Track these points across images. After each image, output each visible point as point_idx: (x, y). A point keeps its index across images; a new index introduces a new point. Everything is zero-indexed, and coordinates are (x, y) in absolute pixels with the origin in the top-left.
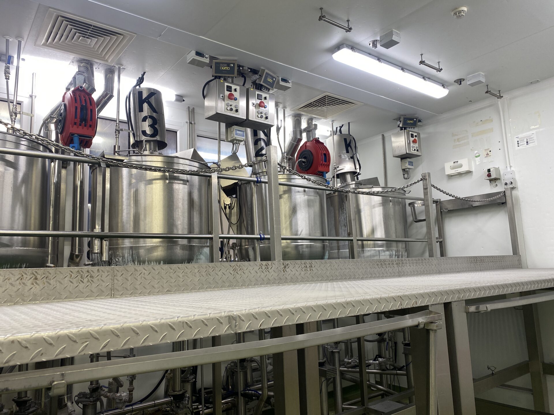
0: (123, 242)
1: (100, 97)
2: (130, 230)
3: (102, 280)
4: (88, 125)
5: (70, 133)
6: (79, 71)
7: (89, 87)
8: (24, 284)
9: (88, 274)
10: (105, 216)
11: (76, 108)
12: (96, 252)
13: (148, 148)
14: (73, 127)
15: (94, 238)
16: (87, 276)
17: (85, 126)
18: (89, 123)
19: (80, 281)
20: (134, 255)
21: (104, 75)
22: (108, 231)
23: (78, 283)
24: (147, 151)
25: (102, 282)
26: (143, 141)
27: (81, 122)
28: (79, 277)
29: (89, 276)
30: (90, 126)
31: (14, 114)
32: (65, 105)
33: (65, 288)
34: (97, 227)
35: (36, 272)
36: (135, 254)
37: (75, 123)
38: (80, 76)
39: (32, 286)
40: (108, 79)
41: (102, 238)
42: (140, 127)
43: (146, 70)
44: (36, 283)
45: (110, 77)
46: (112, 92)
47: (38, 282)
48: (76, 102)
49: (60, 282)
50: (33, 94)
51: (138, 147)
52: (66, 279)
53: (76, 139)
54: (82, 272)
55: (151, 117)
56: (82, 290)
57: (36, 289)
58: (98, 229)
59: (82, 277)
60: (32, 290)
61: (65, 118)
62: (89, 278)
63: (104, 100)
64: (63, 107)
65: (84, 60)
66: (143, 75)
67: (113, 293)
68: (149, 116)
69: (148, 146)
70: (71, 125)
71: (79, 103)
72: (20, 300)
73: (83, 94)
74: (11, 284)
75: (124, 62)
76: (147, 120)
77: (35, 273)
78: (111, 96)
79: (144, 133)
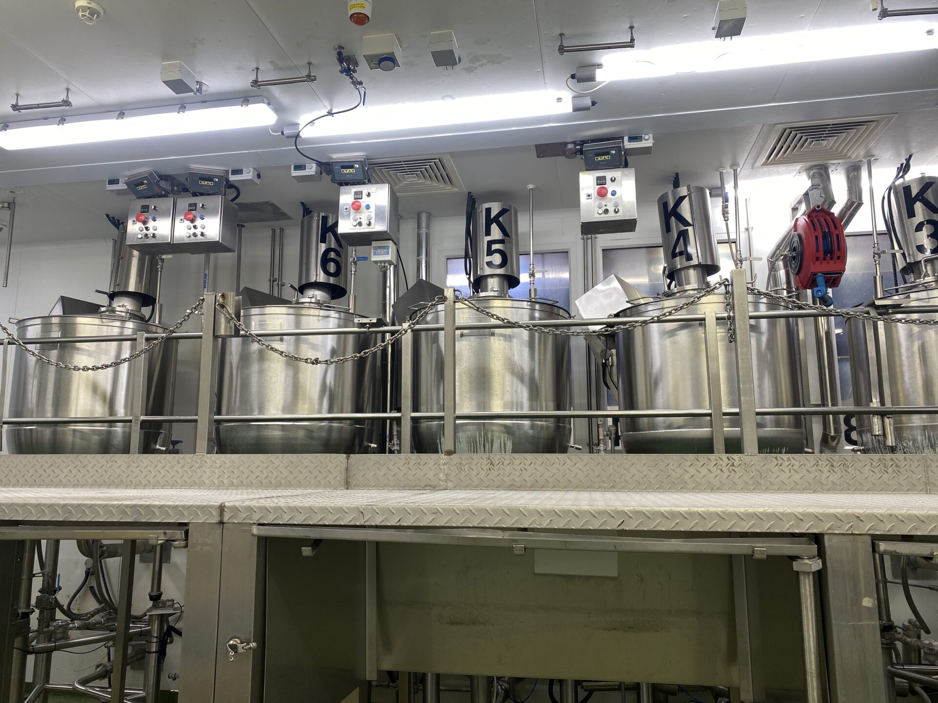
0: (909, 419)
1: (842, 210)
2: (920, 403)
3: (912, 472)
4: (836, 257)
5: (812, 273)
6: (812, 186)
7: (825, 201)
8: (820, 470)
9: (893, 463)
10: (884, 384)
11: (816, 237)
12: (877, 433)
13: (930, 272)
14: (814, 264)
15: (871, 415)
16: (892, 465)
17: (831, 259)
18: (837, 254)
19: (883, 471)
20: (933, 439)
21: (846, 176)
22: (890, 406)
23: (882, 474)
24: (929, 276)
25: (912, 473)
26: (921, 261)
27: (825, 254)
28: (882, 465)
29: (894, 465)
30: (838, 258)
31: (739, 262)
32: (800, 236)
33: (866, 478)
34: (874, 400)
35: (832, 458)
36: (934, 436)
37: (817, 259)
38: (814, 191)
39: (829, 474)
40: (852, 178)
41: (883, 414)
42: (913, 240)
43: (914, 151)
44: (833, 471)
45: (855, 175)
46: (860, 199)
47: (835, 469)
48: (815, 230)
49: (859, 471)
50: (750, 226)
51: (913, 273)
52: (866, 467)
53: (820, 280)
54: (885, 460)
55: (930, 222)
56: (887, 482)
57: (834, 477)
58: (875, 403)
59: (885, 466)
60: (829, 478)
61: (802, 255)
62: (895, 468)
63: (849, 213)
64: (796, 239)
65: (815, 166)
66: (908, 160)
67: (928, 488)
68: (927, 221)
69: (929, 268)
70: (812, 262)
71: (820, 230)
72: (819, 488)
73: (821, 214)
74: (808, 471)
75: (876, 152)
76: (924, 228)
77: (830, 459)
78: (860, 204)
79: (921, 249)
